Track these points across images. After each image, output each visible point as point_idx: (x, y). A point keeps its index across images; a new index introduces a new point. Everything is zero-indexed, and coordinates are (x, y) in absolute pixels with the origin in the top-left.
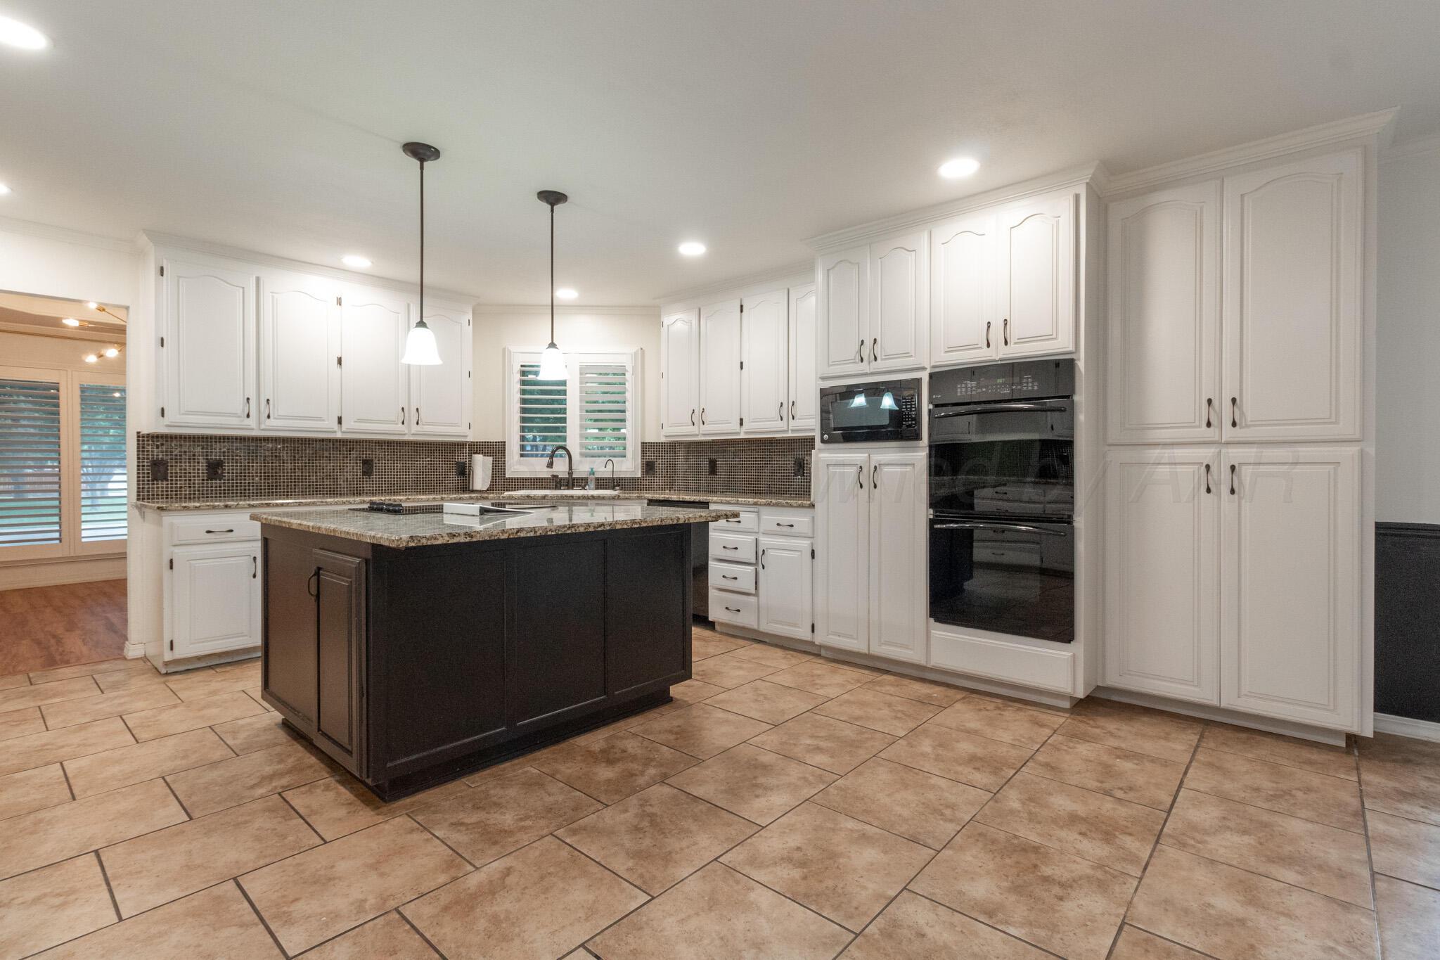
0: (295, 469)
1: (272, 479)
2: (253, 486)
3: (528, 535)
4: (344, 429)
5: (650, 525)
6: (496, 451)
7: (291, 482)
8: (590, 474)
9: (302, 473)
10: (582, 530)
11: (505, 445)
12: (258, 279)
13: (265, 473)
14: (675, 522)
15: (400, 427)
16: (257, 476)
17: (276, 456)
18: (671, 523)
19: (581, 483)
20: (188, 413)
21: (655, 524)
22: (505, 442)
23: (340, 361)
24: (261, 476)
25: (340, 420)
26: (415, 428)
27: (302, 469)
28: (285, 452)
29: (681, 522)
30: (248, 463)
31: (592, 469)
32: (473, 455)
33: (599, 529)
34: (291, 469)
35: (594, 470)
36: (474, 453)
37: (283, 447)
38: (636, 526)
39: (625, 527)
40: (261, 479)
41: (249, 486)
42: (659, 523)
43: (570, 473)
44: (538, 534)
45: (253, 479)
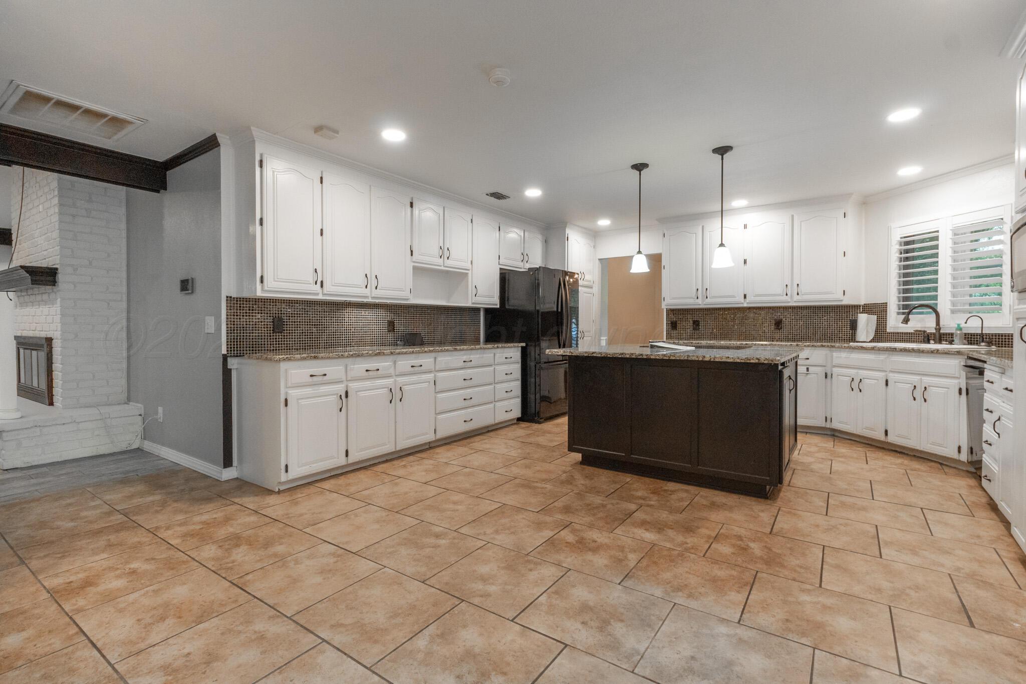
0: (734, 325)
1: (722, 331)
3: (598, 355)
4: (748, 301)
5: (678, 358)
6: (878, 310)
8: (957, 330)
10: (628, 356)
11: (886, 305)
12: (703, 227)
13: (718, 327)
14: (701, 359)
15: (784, 298)
16: (715, 329)
17: (724, 318)
18: (697, 359)
20: (674, 298)
21: (682, 358)
22: (886, 303)
23: (745, 262)
24: (717, 329)
25: (745, 296)
26: (796, 298)
28: (729, 316)
29: (707, 359)
32: (859, 314)
33: (639, 357)
34: (732, 325)
36: (860, 313)
37: (728, 313)
38: (665, 358)
39: (658, 358)
40: (717, 331)
42: (686, 358)
43: (937, 328)
44: (603, 356)
45: (713, 331)
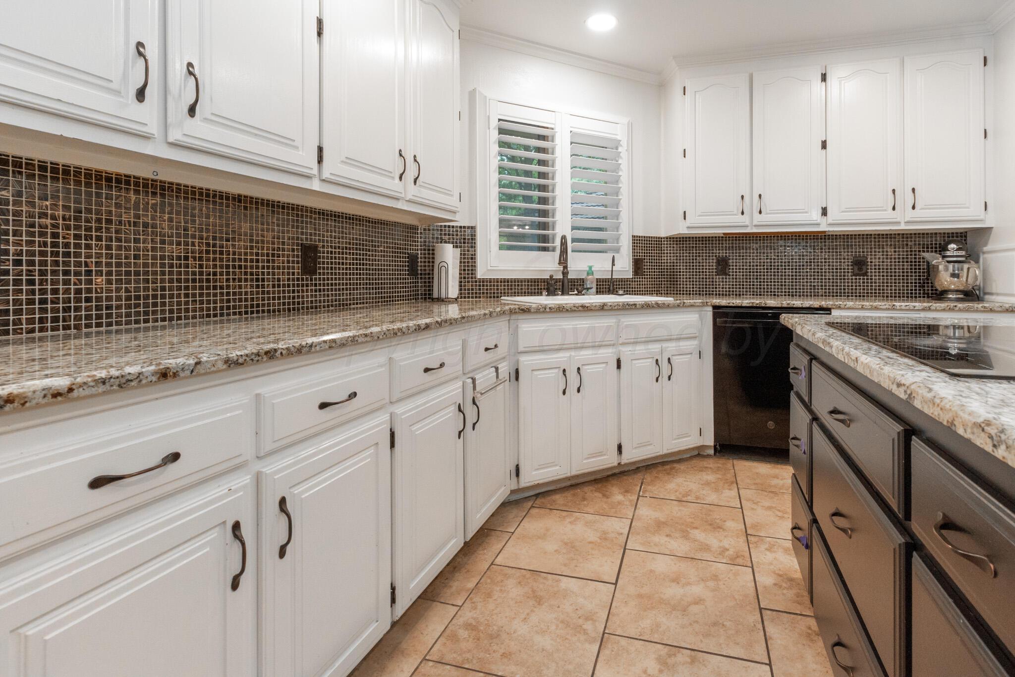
0: (186, 258)
1: (137, 281)
2: (88, 300)
6: (462, 239)
7: (179, 288)
8: (588, 274)
9: (201, 266)
11: (474, 232)
13: (119, 265)
16: (100, 273)
17: (146, 225)
19: (577, 286)
24: (109, 273)
27: (201, 259)
28: (166, 216)
30: (76, 237)
31: (590, 267)
34: (179, 258)
35: (593, 269)
40: (109, 282)
41: (78, 300)
43: (565, 273)
45: (90, 282)
